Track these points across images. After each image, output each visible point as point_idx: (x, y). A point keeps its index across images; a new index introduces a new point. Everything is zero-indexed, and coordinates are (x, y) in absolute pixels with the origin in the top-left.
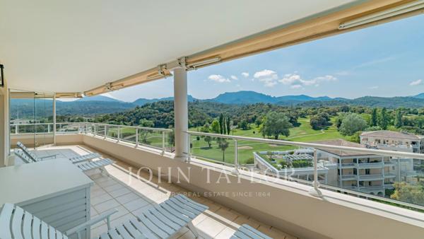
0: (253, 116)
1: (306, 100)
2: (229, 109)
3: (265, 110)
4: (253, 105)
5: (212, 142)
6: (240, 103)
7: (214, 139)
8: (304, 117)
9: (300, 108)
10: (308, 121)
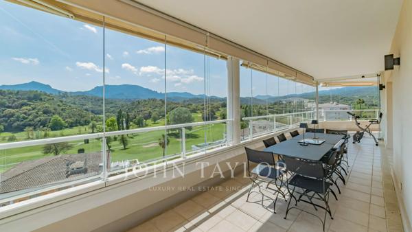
0: (147, 112)
1: (191, 97)
2: (113, 105)
3: (158, 105)
4: (145, 101)
5: (113, 143)
6: (125, 98)
7: (115, 139)
8: (195, 112)
9: (191, 105)
10: (200, 115)
